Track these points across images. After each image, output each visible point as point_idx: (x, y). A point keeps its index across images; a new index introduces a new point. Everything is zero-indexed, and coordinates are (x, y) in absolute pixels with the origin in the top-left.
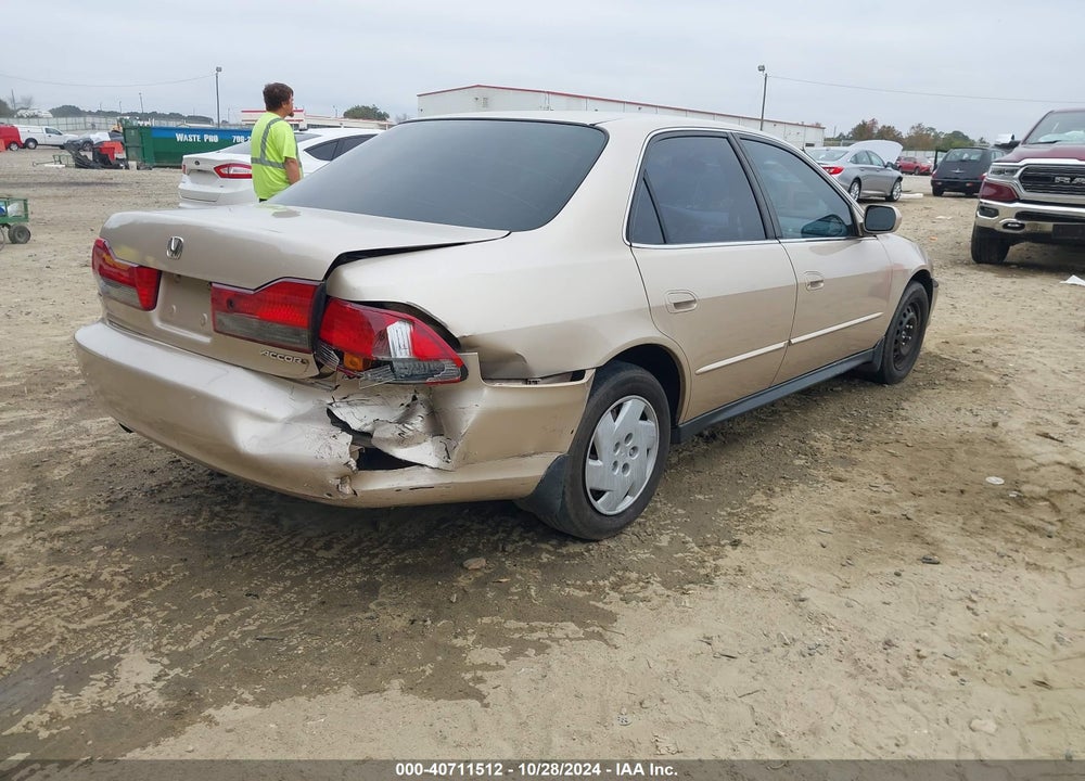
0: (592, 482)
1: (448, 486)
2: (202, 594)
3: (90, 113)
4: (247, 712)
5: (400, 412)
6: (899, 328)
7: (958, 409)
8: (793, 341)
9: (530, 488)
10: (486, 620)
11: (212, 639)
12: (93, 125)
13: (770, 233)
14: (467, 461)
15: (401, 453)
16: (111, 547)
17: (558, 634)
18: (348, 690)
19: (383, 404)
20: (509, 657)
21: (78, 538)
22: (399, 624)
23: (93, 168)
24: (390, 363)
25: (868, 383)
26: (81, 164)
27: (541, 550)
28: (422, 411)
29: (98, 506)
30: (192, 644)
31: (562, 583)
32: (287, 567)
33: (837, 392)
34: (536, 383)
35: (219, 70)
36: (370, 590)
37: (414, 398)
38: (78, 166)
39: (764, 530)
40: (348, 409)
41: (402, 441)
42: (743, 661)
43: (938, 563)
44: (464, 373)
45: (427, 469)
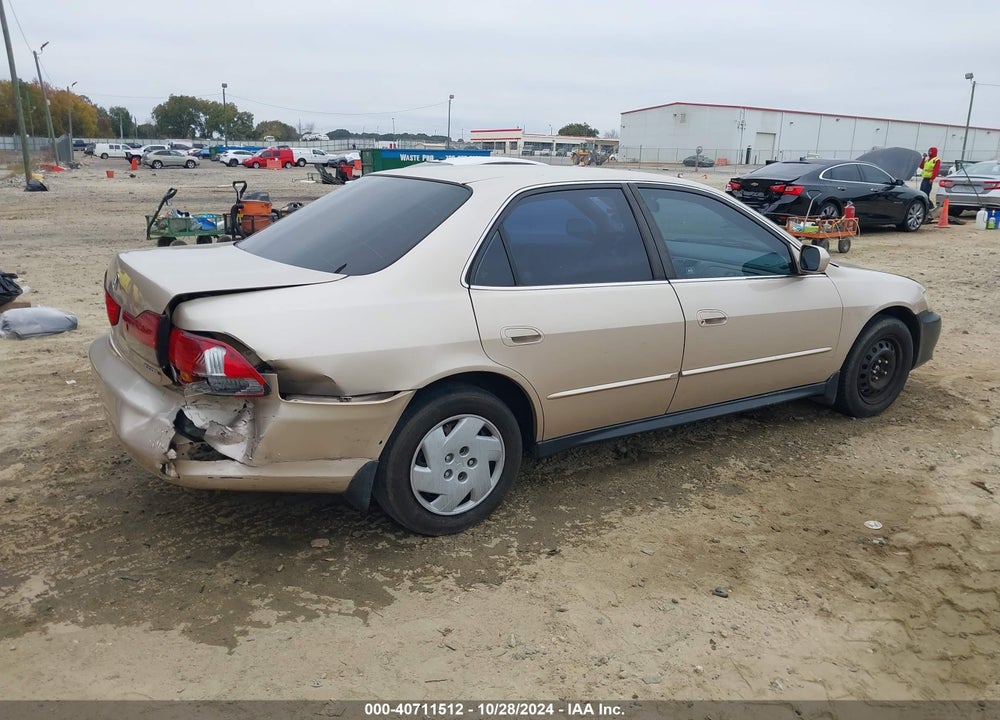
0: (417, 485)
1: (256, 478)
2: (116, 540)
3: (357, 136)
4: (73, 628)
5: (232, 416)
6: (866, 362)
7: (907, 449)
8: (684, 373)
9: (343, 487)
10: (290, 588)
11: (93, 574)
12: (354, 146)
13: (656, 274)
14: (271, 460)
15: (223, 449)
16: (90, 496)
17: (335, 608)
18: (148, 625)
19: (221, 409)
20: (280, 620)
21: (73, 488)
22: (227, 581)
23: (334, 183)
24: (205, 379)
25: (837, 415)
26: (327, 180)
27: (381, 538)
28: (247, 418)
29: (105, 465)
30: (78, 576)
31: (374, 569)
32: (186, 527)
33: (798, 421)
34: (347, 400)
35: (452, 97)
36: (228, 552)
37: (245, 406)
38: (324, 183)
39: (591, 544)
40: (196, 411)
41: (224, 439)
42: (459, 654)
43: (726, 597)
44: (267, 390)
45: (237, 463)
